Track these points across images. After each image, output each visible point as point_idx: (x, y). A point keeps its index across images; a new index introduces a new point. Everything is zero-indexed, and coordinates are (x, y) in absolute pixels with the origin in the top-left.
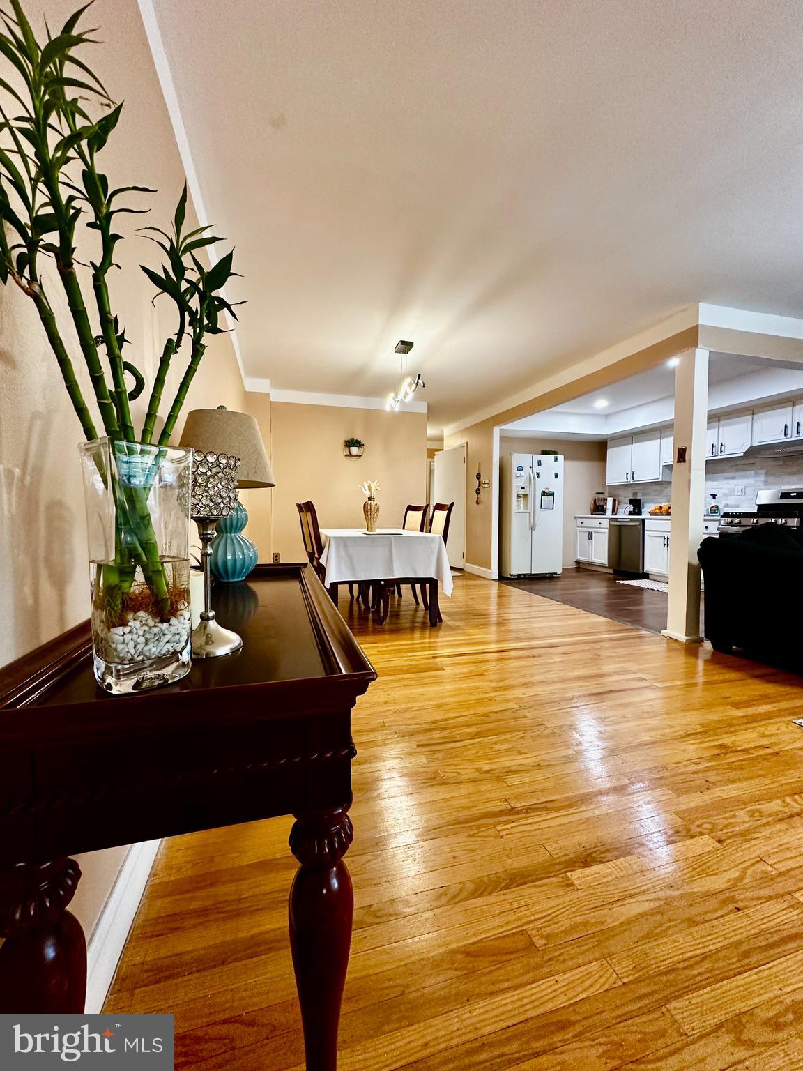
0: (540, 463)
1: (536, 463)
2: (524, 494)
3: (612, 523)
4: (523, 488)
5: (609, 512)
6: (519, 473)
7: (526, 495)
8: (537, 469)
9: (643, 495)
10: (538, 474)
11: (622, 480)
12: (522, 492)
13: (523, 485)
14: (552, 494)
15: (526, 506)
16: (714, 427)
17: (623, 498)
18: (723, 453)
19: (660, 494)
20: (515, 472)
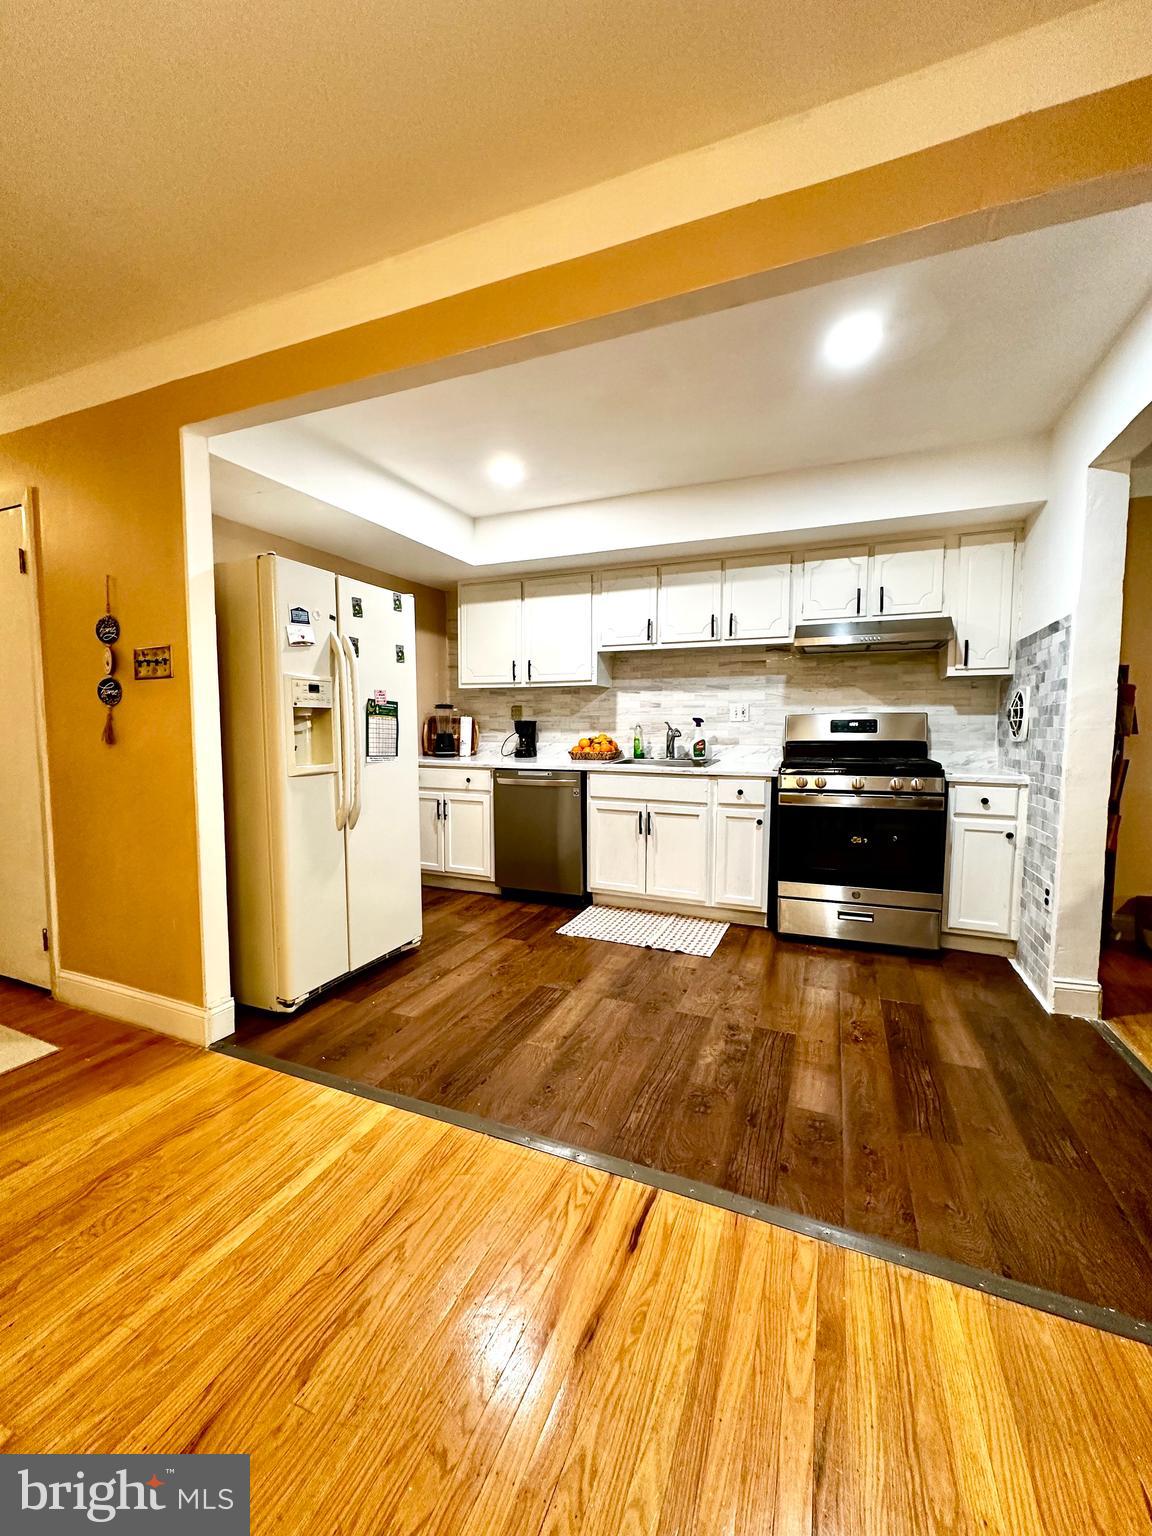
0: (358, 610)
1: (346, 608)
2: (315, 710)
3: (501, 781)
4: (314, 688)
5: (465, 749)
6: (296, 632)
7: (320, 714)
8: (350, 625)
9: (536, 713)
10: (355, 642)
11: (501, 677)
12: (312, 701)
13: (315, 679)
14: (391, 710)
15: (324, 750)
16: (716, 581)
17: (487, 718)
18: (733, 637)
19: (573, 713)
20: (286, 631)
